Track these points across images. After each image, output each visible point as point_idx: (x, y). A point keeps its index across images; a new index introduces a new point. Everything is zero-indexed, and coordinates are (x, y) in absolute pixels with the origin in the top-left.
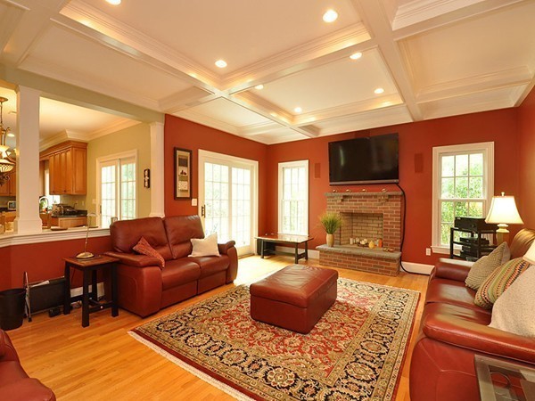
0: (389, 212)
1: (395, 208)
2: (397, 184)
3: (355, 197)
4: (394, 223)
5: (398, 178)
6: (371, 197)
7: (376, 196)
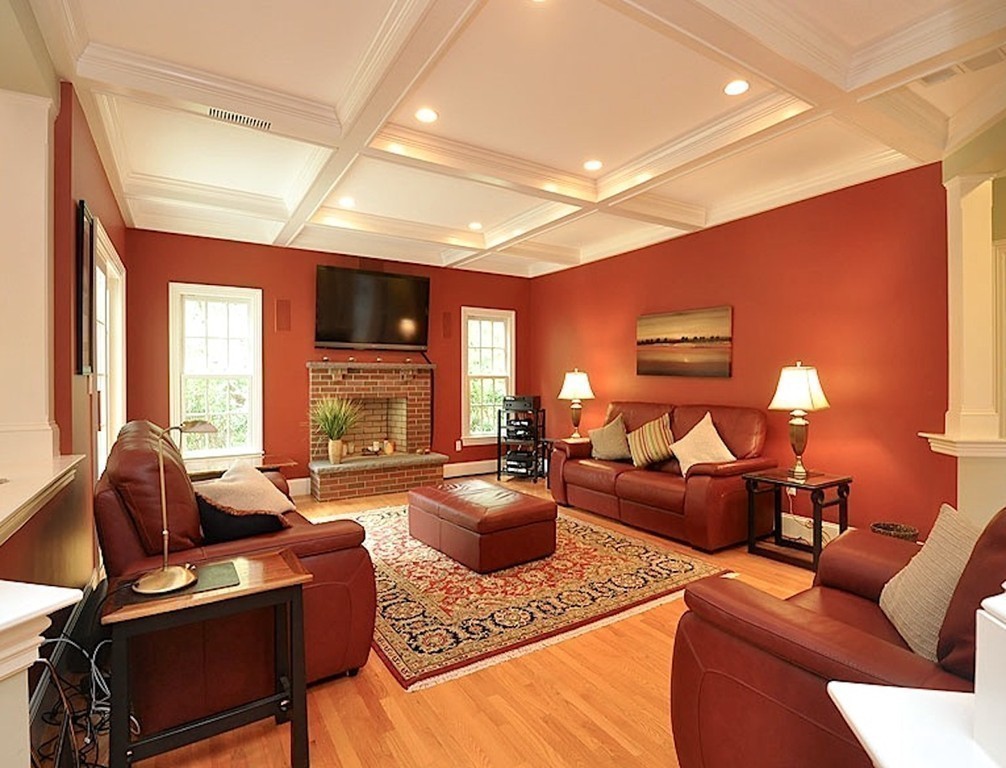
0: (416, 394)
1: (423, 389)
2: (422, 352)
3: (365, 371)
4: (423, 411)
5: (425, 344)
6: (390, 371)
7: (397, 371)
